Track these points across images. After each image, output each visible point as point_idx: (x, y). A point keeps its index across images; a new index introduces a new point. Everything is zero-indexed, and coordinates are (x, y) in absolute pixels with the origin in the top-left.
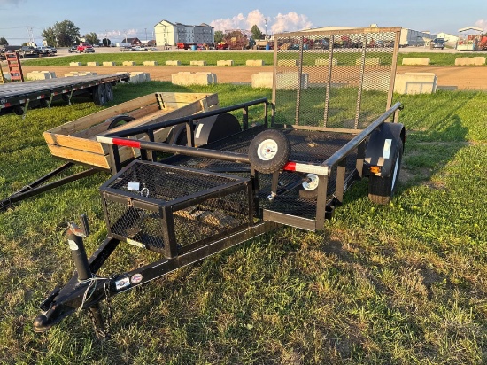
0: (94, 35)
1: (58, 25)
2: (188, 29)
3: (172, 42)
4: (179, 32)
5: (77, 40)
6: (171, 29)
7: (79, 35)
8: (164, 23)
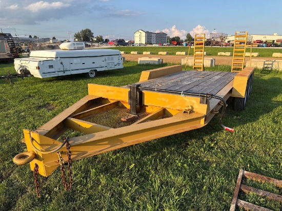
0: (101, 37)
1: (83, 31)
2: (153, 35)
3: (144, 42)
4: (148, 36)
5: (92, 39)
6: (144, 34)
7: (93, 37)
8: (140, 31)
